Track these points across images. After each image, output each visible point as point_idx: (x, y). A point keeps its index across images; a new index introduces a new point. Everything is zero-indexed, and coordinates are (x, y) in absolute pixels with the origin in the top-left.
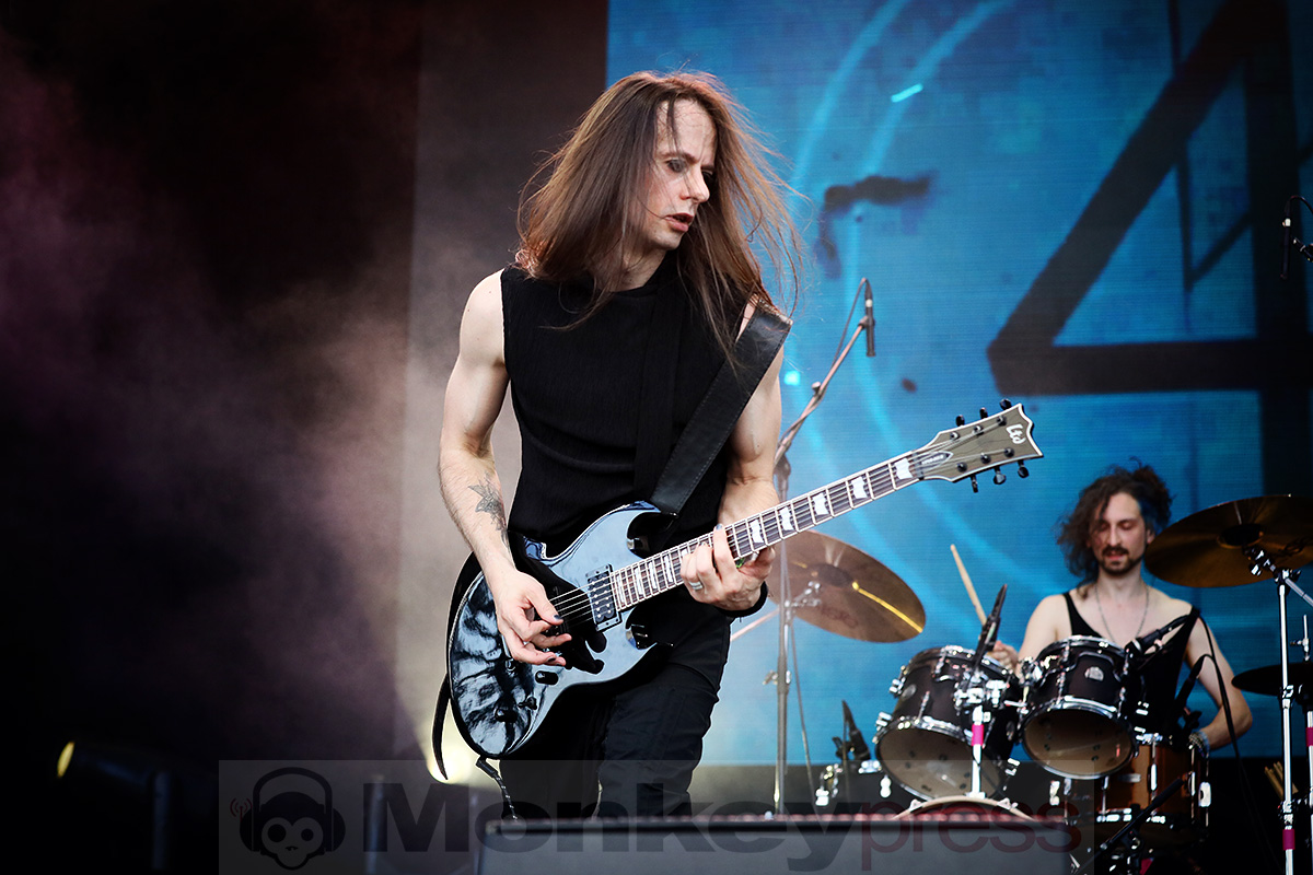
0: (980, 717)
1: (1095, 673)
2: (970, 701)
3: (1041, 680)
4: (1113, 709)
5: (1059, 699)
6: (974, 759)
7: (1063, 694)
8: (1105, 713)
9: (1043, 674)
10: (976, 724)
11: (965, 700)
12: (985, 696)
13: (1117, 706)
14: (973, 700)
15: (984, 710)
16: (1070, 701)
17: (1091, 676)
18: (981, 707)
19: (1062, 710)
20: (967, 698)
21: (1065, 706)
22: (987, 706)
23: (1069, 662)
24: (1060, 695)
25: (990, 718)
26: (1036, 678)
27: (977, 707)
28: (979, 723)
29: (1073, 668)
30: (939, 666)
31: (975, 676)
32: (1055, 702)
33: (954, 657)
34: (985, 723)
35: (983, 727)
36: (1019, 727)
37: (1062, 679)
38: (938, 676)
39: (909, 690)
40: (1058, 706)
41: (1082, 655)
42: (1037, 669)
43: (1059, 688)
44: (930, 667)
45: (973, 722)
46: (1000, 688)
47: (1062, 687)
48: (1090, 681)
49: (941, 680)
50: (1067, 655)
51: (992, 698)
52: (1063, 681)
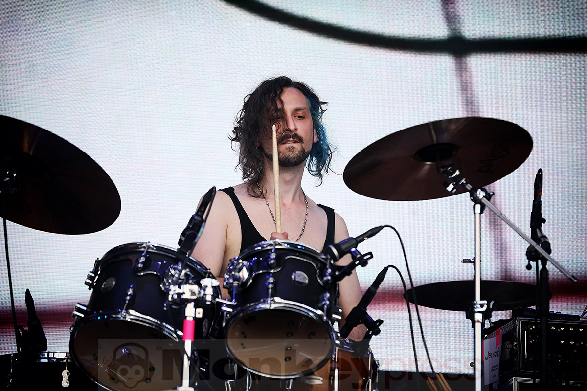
0: (191, 312)
1: (301, 276)
2: (184, 296)
3: (248, 280)
4: (319, 312)
5: (269, 300)
7: (273, 296)
8: (311, 314)
9: (250, 274)
10: (188, 319)
11: (179, 294)
12: (200, 293)
13: (322, 310)
14: (187, 296)
15: (196, 307)
16: (278, 303)
17: (297, 279)
18: (193, 303)
19: (270, 310)
20: (183, 293)
21: (273, 306)
22: (199, 302)
23: (275, 264)
24: (270, 295)
25: (200, 313)
26: (243, 278)
27: (190, 303)
28: (191, 319)
29: (279, 269)
30: (142, 259)
31: (180, 272)
32: (264, 302)
33: (156, 251)
34: (195, 318)
35: (194, 322)
36: (224, 324)
37: (271, 280)
38: (140, 269)
39: (110, 282)
40: (267, 306)
41: (287, 257)
42: (244, 269)
43: (268, 289)
44: (131, 261)
45: (186, 317)
46: (214, 285)
47: (272, 288)
48: (296, 283)
49: (142, 274)
50: (274, 257)
51: (206, 295)
52: (272, 281)
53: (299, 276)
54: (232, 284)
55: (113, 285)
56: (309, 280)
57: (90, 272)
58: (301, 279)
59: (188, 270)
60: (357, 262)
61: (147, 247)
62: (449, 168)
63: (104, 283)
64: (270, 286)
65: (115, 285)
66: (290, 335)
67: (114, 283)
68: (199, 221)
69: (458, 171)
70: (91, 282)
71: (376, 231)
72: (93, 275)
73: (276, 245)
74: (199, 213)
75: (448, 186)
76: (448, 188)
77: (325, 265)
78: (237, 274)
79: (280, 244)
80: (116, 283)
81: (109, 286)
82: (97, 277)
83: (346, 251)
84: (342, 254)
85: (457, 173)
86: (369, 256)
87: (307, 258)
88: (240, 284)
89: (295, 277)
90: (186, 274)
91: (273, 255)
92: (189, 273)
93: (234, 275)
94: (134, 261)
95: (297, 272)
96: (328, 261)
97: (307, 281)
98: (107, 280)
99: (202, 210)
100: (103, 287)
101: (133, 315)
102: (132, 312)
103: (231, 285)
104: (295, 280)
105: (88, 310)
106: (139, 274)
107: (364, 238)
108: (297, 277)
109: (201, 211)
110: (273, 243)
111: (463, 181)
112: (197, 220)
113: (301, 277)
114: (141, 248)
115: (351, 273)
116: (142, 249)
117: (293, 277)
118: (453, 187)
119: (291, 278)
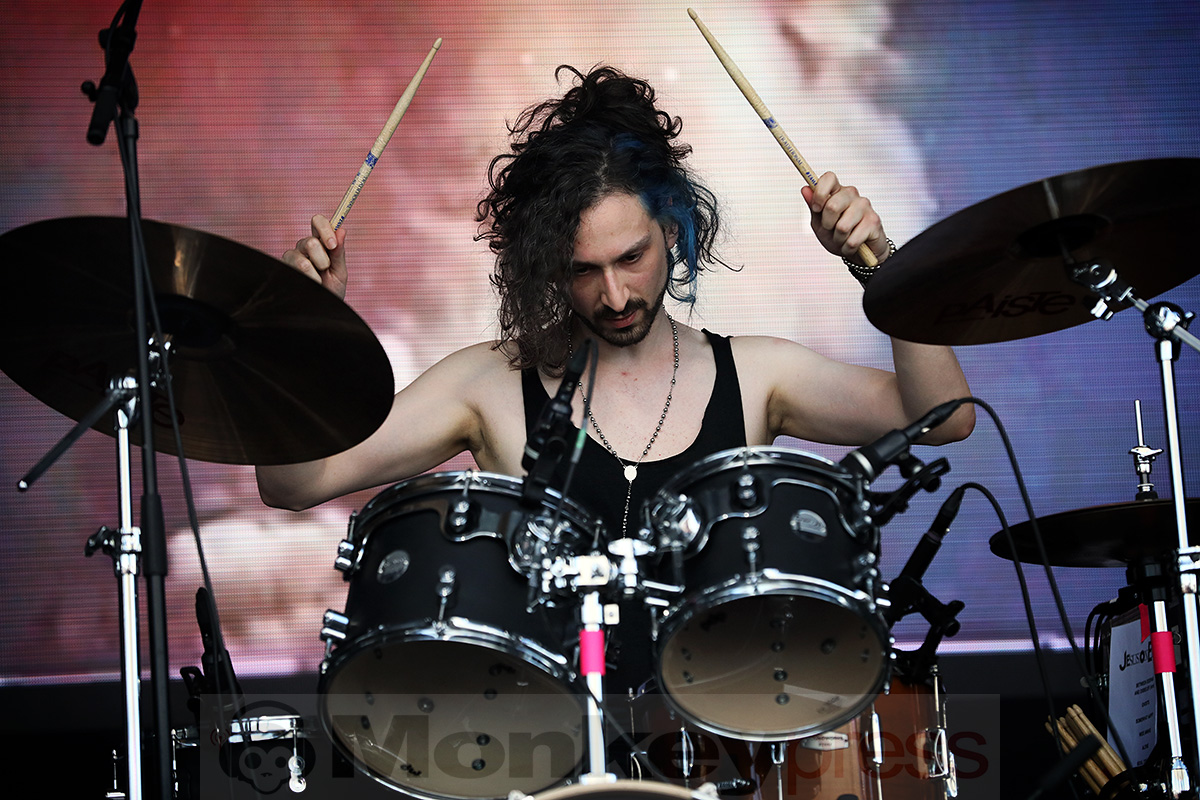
0: (595, 615)
1: (809, 521)
2: (577, 582)
3: (699, 537)
4: (860, 595)
5: (754, 577)
6: (589, 693)
7: (759, 567)
8: (842, 600)
9: (703, 526)
10: (589, 628)
11: (569, 578)
12: (610, 572)
13: (865, 590)
14: (585, 579)
15: (603, 601)
16: (773, 581)
17: (804, 527)
18: (595, 596)
20: (577, 575)
21: (764, 589)
22: (609, 593)
23: (755, 499)
24: (753, 566)
25: (613, 614)
26: (689, 533)
27: (590, 593)
28: (596, 628)
29: (762, 511)
30: (462, 508)
31: (552, 529)
32: (742, 582)
33: (487, 489)
34: (604, 627)
35: (602, 634)
36: (655, 634)
37: (751, 533)
38: (459, 530)
39: (395, 561)
40: (748, 590)
41: (776, 483)
42: (690, 513)
43: (747, 553)
44: (435, 512)
45: (583, 625)
46: (638, 554)
47: (756, 551)
48: (803, 537)
49: (463, 539)
50: (750, 483)
51: (623, 575)
52: (754, 536)
53: (805, 520)
54: (669, 547)
55: (405, 568)
56: (828, 528)
57: (343, 541)
58: (810, 526)
59: (567, 524)
60: (917, 483)
61: (467, 482)
62: (1096, 267)
63: (383, 564)
64: (752, 547)
65: (409, 566)
66: (778, 648)
67: (406, 563)
68: (564, 414)
69: (1113, 272)
70: (348, 563)
71: (944, 412)
72: (351, 547)
73: (749, 457)
74: (563, 397)
75: (1094, 306)
76: (1093, 311)
77: (854, 494)
78: (675, 525)
79: (755, 456)
80: (410, 563)
81: (396, 569)
82: (361, 553)
83: (888, 459)
84: (879, 466)
85: (1113, 277)
86: (939, 468)
87: (817, 480)
88: (685, 546)
89: (798, 524)
90: (564, 534)
91: (747, 481)
92: (569, 530)
93: (669, 528)
94: (443, 513)
95: (803, 513)
96: (859, 483)
97: (823, 531)
98: (388, 557)
99: (569, 389)
100: (381, 571)
101: (461, 629)
102: (457, 621)
103: (666, 551)
104: (799, 531)
105: (353, 624)
106: (458, 540)
107: (922, 428)
108: (802, 522)
109: (566, 393)
110: (741, 455)
111: (1128, 293)
112: (560, 413)
113: (811, 523)
114: (453, 484)
115: (906, 506)
116: (457, 487)
117: (794, 523)
118: (1105, 307)
119: (791, 526)
